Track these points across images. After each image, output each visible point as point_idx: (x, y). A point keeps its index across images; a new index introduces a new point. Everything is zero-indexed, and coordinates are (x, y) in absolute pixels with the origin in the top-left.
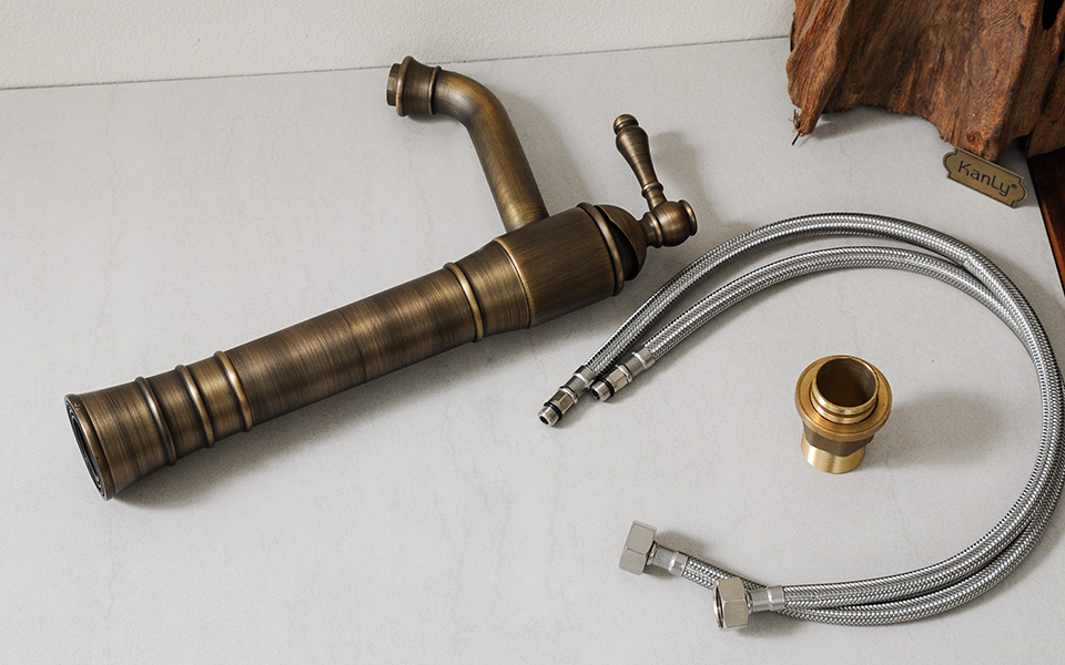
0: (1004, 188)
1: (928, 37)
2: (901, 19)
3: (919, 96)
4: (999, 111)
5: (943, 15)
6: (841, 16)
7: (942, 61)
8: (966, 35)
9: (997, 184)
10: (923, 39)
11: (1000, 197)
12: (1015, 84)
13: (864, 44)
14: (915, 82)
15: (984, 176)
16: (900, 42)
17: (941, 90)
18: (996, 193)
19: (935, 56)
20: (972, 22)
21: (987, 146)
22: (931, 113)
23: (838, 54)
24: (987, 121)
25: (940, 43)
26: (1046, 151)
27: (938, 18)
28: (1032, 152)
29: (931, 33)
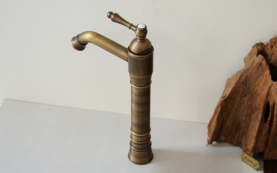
0: (255, 165)
1: (241, 124)
2: (235, 118)
3: (239, 140)
4: (253, 142)
5: (244, 118)
6: (218, 113)
7: (244, 131)
8: (249, 123)
9: (253, 163)
10: (240, 125)
11: (254, 167)
12: (257, 135)
13: (226, 123)
14: (238, 136)
15: (250, 161)
16: (235, 124)
17: (244, 139)
18: (253, 166)
19: (243, 129)
20: (250, 120)
21: (251, 152)
22: (242, 145)
23: (217, 122)
24: (251, 145)
25: (244, 126)
26: (269, 160)
27: (243, 119)
28: (265, 158)
29: (242, 123)
